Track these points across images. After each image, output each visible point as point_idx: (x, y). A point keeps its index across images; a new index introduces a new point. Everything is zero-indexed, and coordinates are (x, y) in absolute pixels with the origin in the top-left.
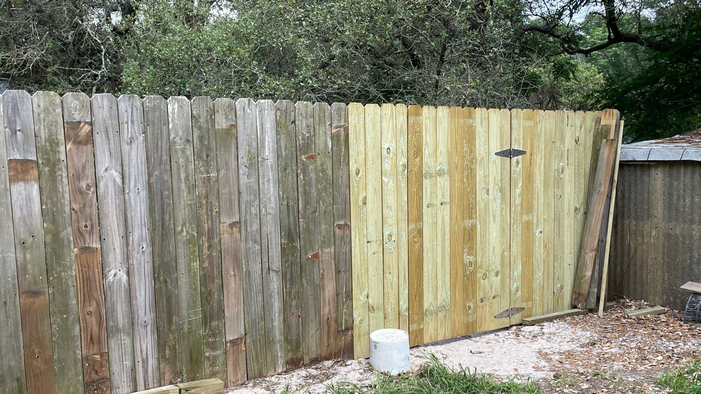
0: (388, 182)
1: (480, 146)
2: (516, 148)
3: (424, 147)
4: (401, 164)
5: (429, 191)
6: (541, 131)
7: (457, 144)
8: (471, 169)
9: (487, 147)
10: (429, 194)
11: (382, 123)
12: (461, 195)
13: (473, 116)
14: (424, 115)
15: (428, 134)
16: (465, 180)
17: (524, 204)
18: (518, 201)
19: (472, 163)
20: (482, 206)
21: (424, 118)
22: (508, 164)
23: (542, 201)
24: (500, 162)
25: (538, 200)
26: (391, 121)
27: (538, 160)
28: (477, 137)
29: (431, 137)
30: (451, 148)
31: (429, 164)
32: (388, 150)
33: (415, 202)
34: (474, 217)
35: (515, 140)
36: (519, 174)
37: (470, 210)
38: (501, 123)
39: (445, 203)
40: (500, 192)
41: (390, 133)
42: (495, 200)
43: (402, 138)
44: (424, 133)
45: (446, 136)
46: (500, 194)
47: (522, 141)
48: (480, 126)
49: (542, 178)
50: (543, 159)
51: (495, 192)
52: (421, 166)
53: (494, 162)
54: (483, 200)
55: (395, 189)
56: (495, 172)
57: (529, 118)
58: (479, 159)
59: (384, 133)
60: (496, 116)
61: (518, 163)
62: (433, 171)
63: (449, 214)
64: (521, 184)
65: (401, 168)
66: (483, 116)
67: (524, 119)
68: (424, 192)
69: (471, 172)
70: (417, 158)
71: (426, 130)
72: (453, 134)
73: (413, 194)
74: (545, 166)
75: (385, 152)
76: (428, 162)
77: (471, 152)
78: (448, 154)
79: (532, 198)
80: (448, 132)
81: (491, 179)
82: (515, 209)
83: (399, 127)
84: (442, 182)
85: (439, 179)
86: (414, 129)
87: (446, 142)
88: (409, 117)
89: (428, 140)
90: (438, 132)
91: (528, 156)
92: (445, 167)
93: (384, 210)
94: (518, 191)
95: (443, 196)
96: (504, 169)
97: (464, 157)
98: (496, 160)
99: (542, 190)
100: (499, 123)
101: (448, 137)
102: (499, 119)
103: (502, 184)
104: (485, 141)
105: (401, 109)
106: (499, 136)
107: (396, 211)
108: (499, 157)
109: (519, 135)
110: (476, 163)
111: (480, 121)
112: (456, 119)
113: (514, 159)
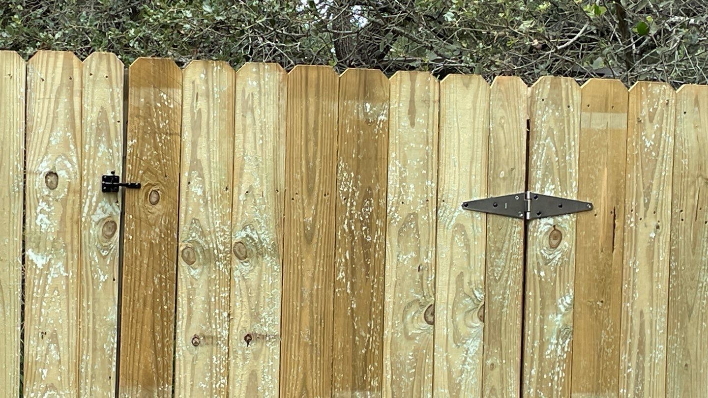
0: (48, 266)
1: (402, 180)
2: (547, 193)
3: (185, 175)
4: (96, 218)
5: (200, 298)
6: (656, 147)
7: (310, 171)
8: (365, 244)
9: (431, 184)
10: (199, 306)
11: (32, 104)
12: (324, 317)
13: (379, 92)
14: (187, 85)
15: (202, 142)
16: (341, 275)
17: (583, 362)
18: (556, 348)
19: (371, 228)
20: (407, 354)
21: (188, 94)
22: (518, 239)
23: (661, 356)
24: (481, 231)
25: (641, 352)
26: (64, 99)
27: (645, 233)
28: (393, 155)
29: (214, 148)
30: (289, 181)
31: (204, 222)
32: (51, 179)
33: (147, 328)
34: (375, 383)
35: (548, 169)
36: (560, 269)
37: (359, 364)
38: (489, 117)
39: (263, 337)
40: (482, 319)
41: (59, 133)
42: (458, 339)
43: (102, 148)
44: (187, 135)
45: (270, 146)
46: (478, 323)
47: (574, 170)
48: (405, 122)
49: (662, 287)
50: (666, 230)
51: (459, 318)
52: (173, 228)
53: (460, 228)
54: (410, 338)
55: (73, 288)
56: (460, 260)
57: (606, 106)
58: (396, 217)
59: (39, 131)
60: (470, 97)
61: (556, 235)
62: (218, 243)
63: (276, 370)
64: (568, 300)
65: (95, 231)
66: (418, 93)
67: (585, 107)
68: (182, 300)
69: (367, 255)
70: (159, 206)
71: (196, 126)
72: (300, 141)
73: (139, 305)
74: (673, 253)
75: (37, 183)
76: (202, 218)
77: (367, 196)
78: (277, 199)
79: (616, 343)
80: (277, 135)
81: (442, 279)
82: (541, 373)
83: (92, 116)
84: (253, 278)
85: (240, 268)
86: (151, 124)
87: (270, 163)
88: (131, 90)
89: (202, 155)
90: (239, 136)
91: (600, 218)
92: (266, 235)
93: (31, 344)
94: (557, 321)
95: (255, 316)
96: (499, 251)
97: (337, 210)
98: (468, 225)
99: (661, 323)
100: (481, 119)
101: (275, 150)
102: (482, 105)
103: (488, 295)
104: (426, 167)
105: (104, 66)
106: (480, 153)
107: (73, 349)
108: (480, 217)
109: (562, 154)
110: (385, 230)
111: (404, 109)
112: (312, 100)
113: (543, 225)
